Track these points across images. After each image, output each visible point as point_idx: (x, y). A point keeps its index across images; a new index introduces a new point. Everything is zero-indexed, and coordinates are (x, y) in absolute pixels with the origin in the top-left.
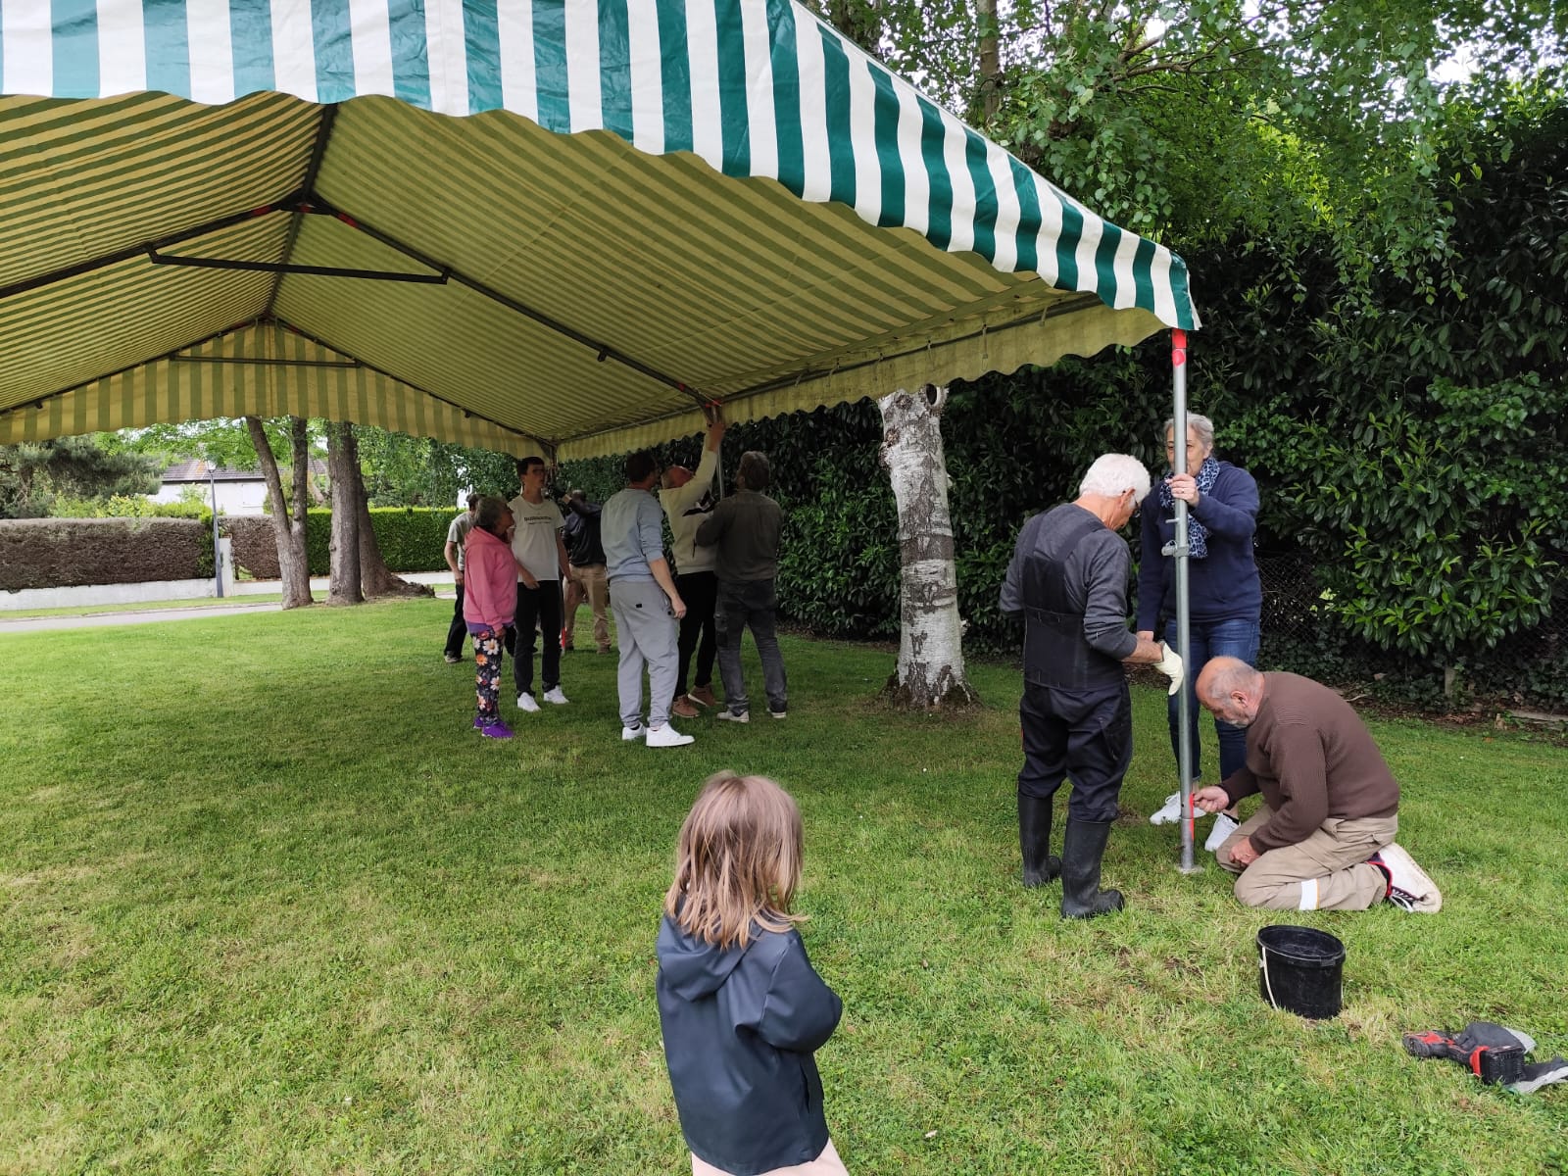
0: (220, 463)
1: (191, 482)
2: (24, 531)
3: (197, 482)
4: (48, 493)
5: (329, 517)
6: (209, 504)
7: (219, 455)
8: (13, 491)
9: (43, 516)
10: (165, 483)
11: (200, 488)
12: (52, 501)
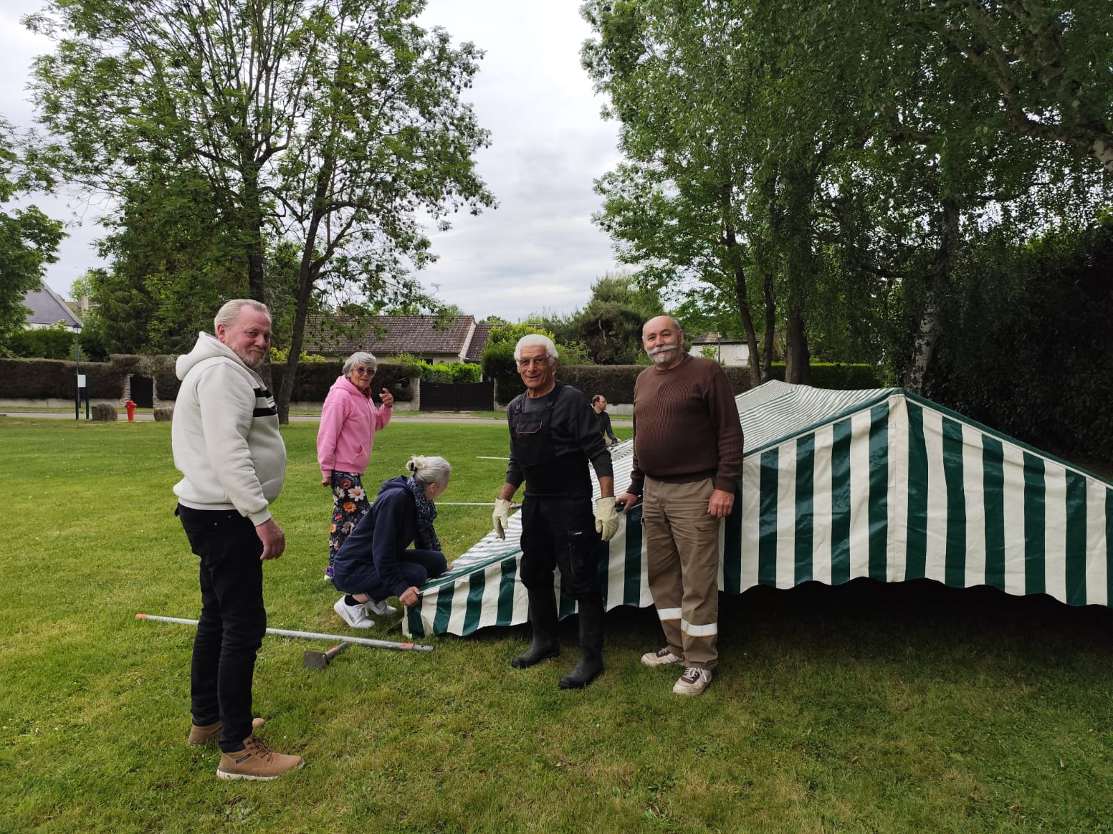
0: (724, 335)
1: (707, 344)
2: (622, 371)
3: (711, 344)
4: (635, 350)
5: (784, 368)
6: (716, 358)
7: (723, 329)
8: (618, 349)
9: (631, 363)
10: (694, 344)
11: (713, 348)
12: (637, 355)
